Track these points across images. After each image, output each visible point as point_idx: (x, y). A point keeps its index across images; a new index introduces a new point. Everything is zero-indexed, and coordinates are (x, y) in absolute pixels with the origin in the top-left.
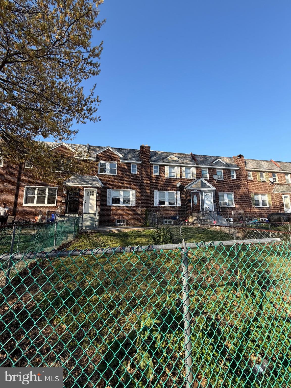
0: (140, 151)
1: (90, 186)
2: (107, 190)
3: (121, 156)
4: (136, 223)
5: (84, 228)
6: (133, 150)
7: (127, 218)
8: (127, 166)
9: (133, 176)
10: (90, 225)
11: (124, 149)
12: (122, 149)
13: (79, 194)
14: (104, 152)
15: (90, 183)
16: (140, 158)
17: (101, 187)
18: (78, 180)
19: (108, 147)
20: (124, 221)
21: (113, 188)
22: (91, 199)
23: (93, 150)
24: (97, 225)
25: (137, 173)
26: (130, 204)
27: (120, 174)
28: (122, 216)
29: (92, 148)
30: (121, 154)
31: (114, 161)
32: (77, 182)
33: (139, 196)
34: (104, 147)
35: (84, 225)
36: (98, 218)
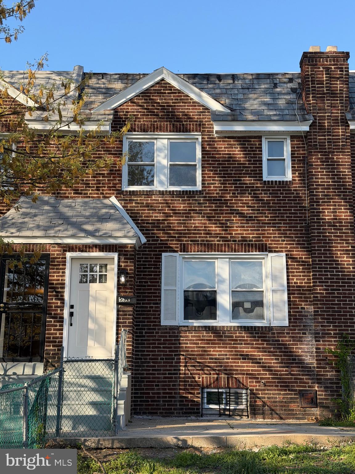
0: (299, 76)
1: (89, 241)
2: (159, 260)
3: (215, 106)
4: (293, 406)
5: (66, 427)
6: (269, 76)
7: (253, 385)
8: (244, 149)
9: (274, 194)
10: (91, 412)
11: (227, 76)
12: (219, 77)
13: (47, 276)
14: (145, 94)
15: (89, 227)
16: (302, 108)
17: (134, 247)
18: (41, 220)
19: (159, 71)
20: (238, 396)
21: (184, 249)
22: (96, 299)
23: (97, 91)
24: (121, 412)
25: (289, 176)
26: (261, 317)
27: (216, 185)
28: (229, 373)
29: (93, 82)
30: (216, 98)
31: (185, 130)
32: (38, 227)
33: (300, 280)
34: (144, 75)
35: (65, 412)
36: (124, 382)
